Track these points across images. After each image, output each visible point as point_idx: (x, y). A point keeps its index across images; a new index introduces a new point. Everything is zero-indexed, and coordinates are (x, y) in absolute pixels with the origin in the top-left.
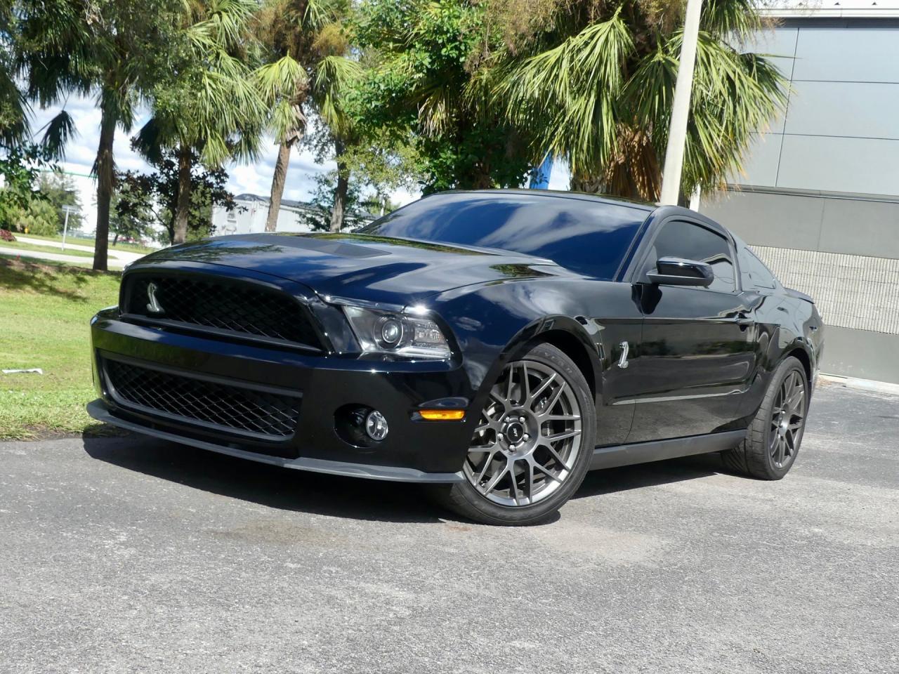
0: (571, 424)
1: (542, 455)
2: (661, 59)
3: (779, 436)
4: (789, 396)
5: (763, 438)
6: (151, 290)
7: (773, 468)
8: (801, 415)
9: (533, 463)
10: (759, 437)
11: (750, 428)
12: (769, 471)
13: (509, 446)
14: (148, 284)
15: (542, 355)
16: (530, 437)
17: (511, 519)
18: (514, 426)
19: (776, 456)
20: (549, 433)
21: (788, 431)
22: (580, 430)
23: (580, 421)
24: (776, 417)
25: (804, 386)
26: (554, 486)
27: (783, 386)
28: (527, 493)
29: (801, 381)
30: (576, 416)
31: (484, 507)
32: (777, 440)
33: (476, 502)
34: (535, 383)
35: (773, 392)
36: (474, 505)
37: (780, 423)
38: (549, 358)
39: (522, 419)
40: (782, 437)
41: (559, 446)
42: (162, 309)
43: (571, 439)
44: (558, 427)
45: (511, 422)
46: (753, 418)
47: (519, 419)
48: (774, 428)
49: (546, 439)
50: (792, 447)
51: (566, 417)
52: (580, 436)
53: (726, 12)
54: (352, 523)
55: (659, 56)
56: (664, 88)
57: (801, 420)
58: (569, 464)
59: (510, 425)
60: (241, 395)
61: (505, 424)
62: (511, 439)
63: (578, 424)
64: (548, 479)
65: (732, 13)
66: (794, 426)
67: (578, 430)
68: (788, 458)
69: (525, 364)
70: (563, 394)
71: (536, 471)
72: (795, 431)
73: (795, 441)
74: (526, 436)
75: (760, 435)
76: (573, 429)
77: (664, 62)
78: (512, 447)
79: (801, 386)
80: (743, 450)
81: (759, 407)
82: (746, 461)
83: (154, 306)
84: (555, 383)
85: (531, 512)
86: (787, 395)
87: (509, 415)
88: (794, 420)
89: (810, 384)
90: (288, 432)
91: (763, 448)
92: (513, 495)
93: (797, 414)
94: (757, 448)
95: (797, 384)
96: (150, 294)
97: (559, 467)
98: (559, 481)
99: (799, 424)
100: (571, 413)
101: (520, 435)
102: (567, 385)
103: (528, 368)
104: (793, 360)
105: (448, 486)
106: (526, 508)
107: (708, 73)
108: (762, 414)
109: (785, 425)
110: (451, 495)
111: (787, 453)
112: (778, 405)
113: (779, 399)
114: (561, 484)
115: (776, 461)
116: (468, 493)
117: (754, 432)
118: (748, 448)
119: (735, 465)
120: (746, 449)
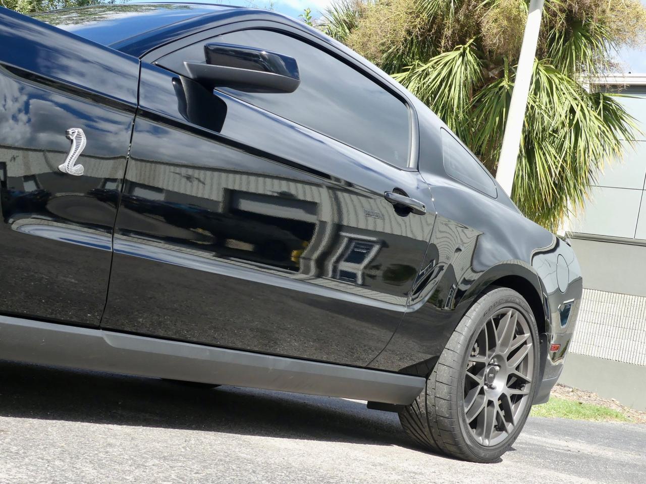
2: (507, 86)
3: (485, 399)
4: (503, 345)
7: (469, 442)
8: (530, 378)
10: (443, 391)
11: (432, 377)
12: (465, 449)
21: (503, 397)
24: (477, 369)
25: (532, 336)
29: (525, 327)
32: (479, 403)
35: (469, 329)
37: (488, 380)
40: (490, 403)
48: (471, 385)
50: (510, 421)
53: (573, 47)
55: (505, 83)
56: (504, 110)
57: (527, 385)
65: (578, 49)
66: (516, 392)
68: (503, 436)
72: (516, 398)
77: (508, 88)
79: (527, 335)
80: (425, 412)
82: (429, 427)
86: (498, 342)
88: (516, 382)
91: (450, 408)
94: (442, 408)
95: (520, 332)
107: (550, 101)
109: (500, 386)
111: (501, 428)
112: (481, 351)
113: (483, 343)
115: (480, 434)
117: (437, 383)
118: (430, 409)
119: (417, 434)
120: (429, 409)
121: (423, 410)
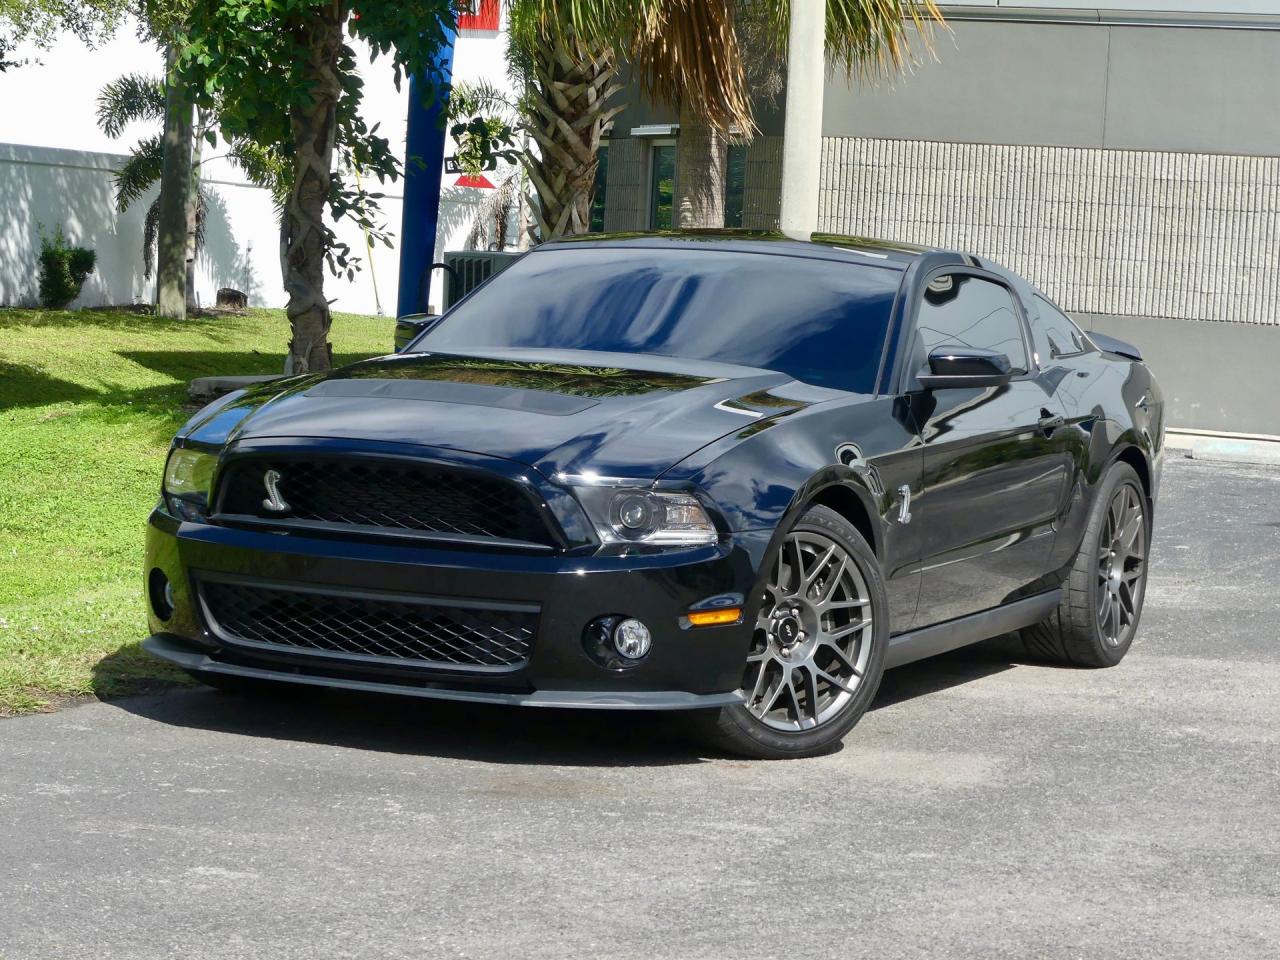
0: (857, 611)
1: (824, 656)
3: (1110, 595)
4: (1121, 527)
5: (1087, 599)
6: (271, 481)
7: (1104, 647)
8: (1140, 555)
9: (815, 670)
10: (1080, 599)
11: (1065, 586)
12: (1102, 655)
13: (781, 650)
14: (265, 472)
15: (816, 522)
16: (806, 634)
17: (795, 748)
18: (785, 623)
19: (1109, 628)
20: (829, 627)
21: (1123, 584)
22: (870, 620)
23: (869, 607)
24: (1103, 563)
25: (1141, 506)
26: (843, 698)
27: (1111, 513)
28: (811, 711)
29: (1136, 499)
30: (863, 600)
31: (761, 735)
32: (1107, 601)
33: (751, 730)
34: (809, 561)
35: (1097, 524)
36: (749, 735)
37: (1110, 572)
38: (825, 526)
39: (795, 612)
40: (1114, 595)
41: (843, 643)
42: (289, 507)
43: (859, 632)
44: (840, 617)
45: (781, 617)
46: (1069, 572)
47: (790, 611)
48: (1102, 581)
49: (827, 636)
50: (1130, 609)
51: (849, 603)
52: (870, 627)
54: (607, 773)
57: (1141, 564)
58: (859, 667)
59: (781, 622)
60: (444, 616)
61: (774, 621)
62: (784, 641)
63: (867, 611)
64: (835, 690)
66: (1131, 575)
67: (867, 619)
68: (1126, 628)
69: (796, 536)
70: (846, 572)
71: (820, 679)
72: (1132, 582)
73: (1134, 600)
74: (801, 634)
75: (1082, 597)
76: (861, 619)
78: (785, 651)
79: (1137, 507)
80: (1057, 623)
81: (1077, 551)
82: (1062, 639)
83: (276, 503)
84: (834, 559)
85: (819, 736)
86: (1117, 527)
87: (778, 609)
88: (1130, 564)
89: (1150, 502)
90: (515, 660)
91: (1089, 616)
92: (793, 716)
93: (1133, 554)
94: (1080, 616)
95: (1131, 506)
96: (268, 486)
97: (847, 671)
98: (848, 691)
99: (1138, 571)
100: (856, 596)
101: (795, 633)
102: (850, 560)
103: (800, 542)
104: (1124, 467)
105: (715, 711)
106: (813, 731)
108: (1082, 561)
109: (1117, 574)
110: (719, 722)
111: (1124, 620)
112: (1105, 544)
113: (1106, 536)
114: (853, 695)
115: (1109, 635)
116: (741, 718)
117: (1072, 592)
118: (1064, 619)
119: (1044, 649)
120: (1062, 620)
121: (1055, 622)
